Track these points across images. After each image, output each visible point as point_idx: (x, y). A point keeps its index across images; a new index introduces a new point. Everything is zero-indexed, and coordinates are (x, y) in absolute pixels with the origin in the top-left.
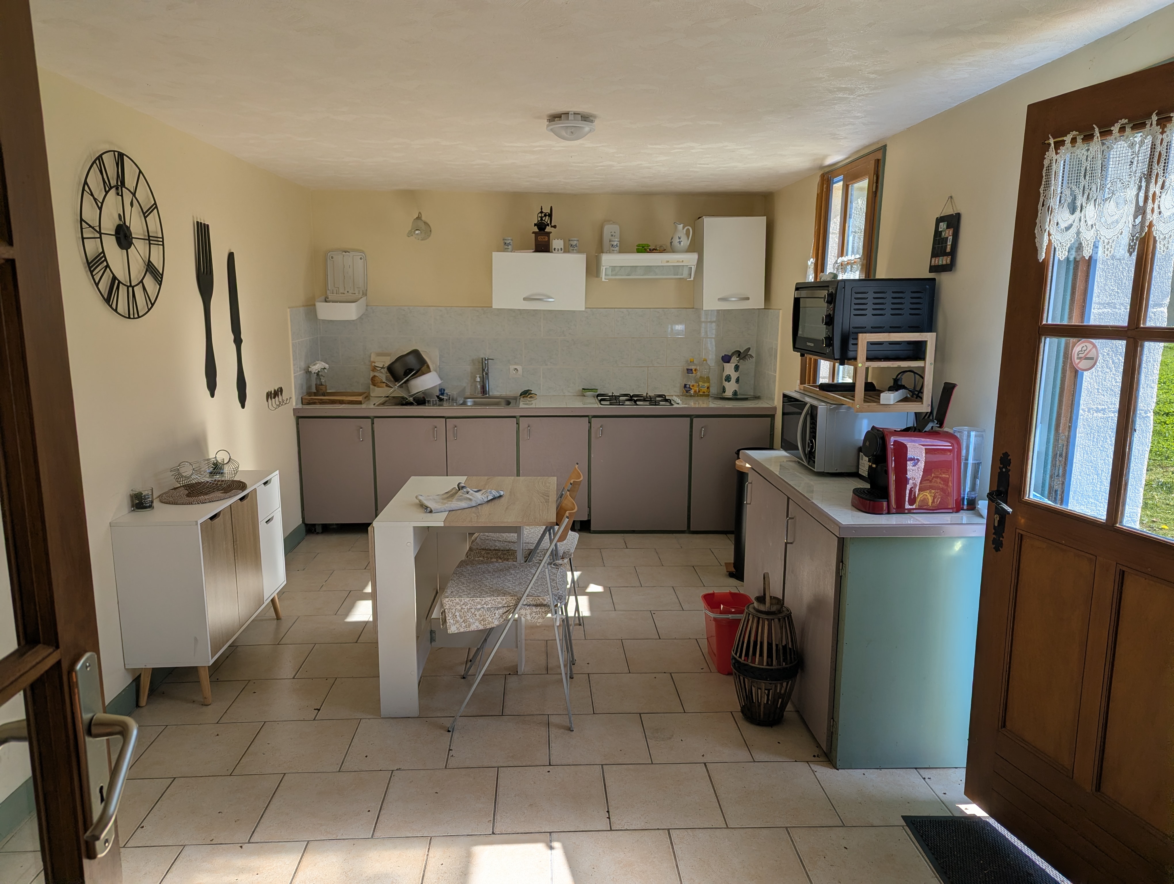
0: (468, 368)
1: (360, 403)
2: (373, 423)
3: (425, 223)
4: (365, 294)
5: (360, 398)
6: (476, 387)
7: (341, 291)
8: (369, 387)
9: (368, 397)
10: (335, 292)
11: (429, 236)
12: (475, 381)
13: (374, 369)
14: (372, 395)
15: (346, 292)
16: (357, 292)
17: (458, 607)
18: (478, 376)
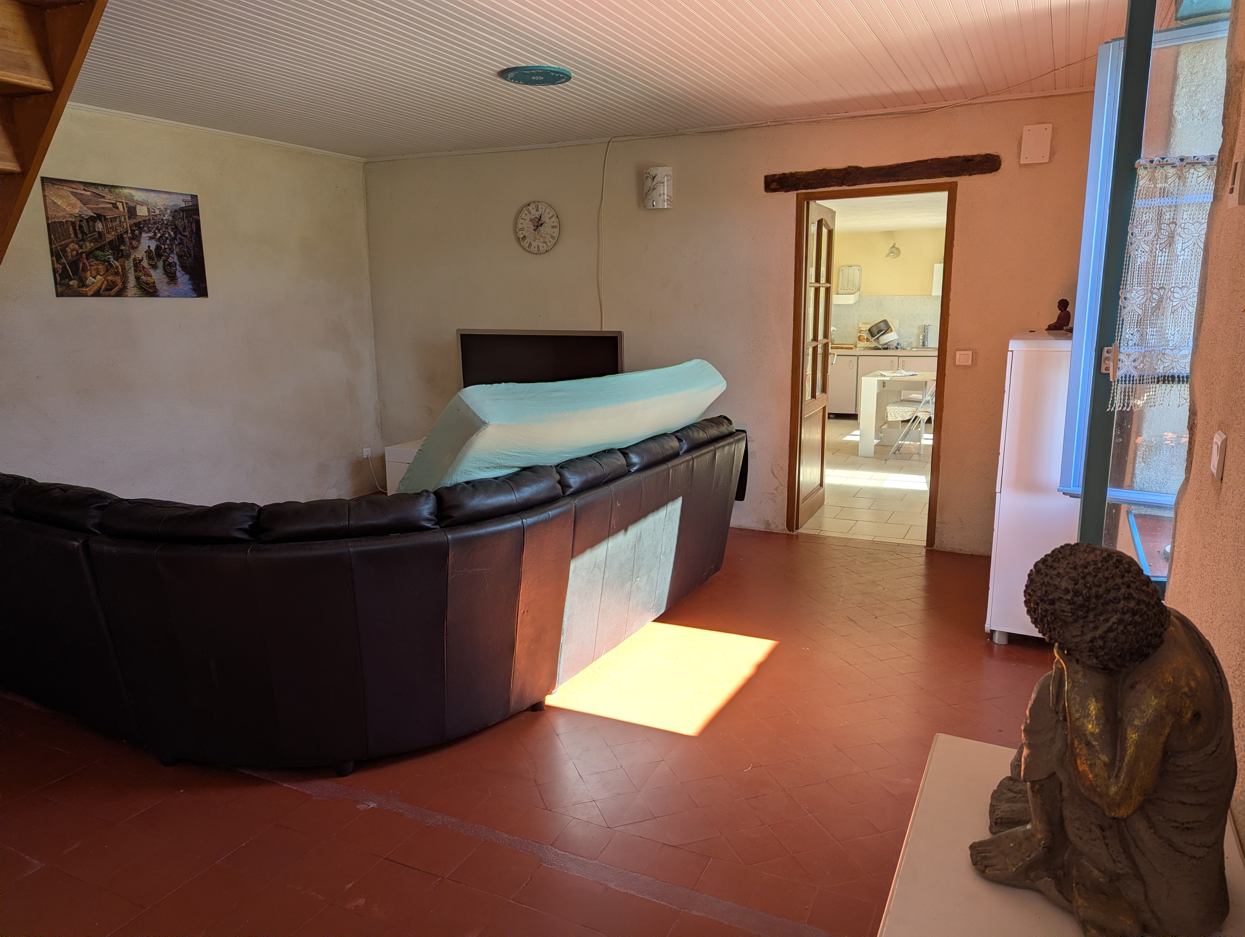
0: (916, 331)
1: (852, 348)
2: (858, 359)
3: (897, 248)
4: (859, 290)
5: (852, 346)
6: (919, 342)
7: (846, 288)
8: (857, 342)
9: (856, 346)
10: (842, 289)
11: (898, 256)
12: (919, 339)
13: (860, 331)
14: (858, 346)
15: (848, 289)
16: (854, 289)
17: (893, 410)
18: (921, 335)
